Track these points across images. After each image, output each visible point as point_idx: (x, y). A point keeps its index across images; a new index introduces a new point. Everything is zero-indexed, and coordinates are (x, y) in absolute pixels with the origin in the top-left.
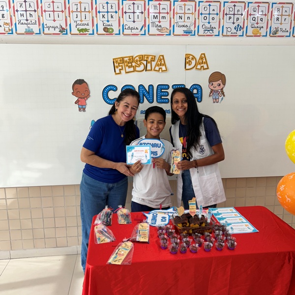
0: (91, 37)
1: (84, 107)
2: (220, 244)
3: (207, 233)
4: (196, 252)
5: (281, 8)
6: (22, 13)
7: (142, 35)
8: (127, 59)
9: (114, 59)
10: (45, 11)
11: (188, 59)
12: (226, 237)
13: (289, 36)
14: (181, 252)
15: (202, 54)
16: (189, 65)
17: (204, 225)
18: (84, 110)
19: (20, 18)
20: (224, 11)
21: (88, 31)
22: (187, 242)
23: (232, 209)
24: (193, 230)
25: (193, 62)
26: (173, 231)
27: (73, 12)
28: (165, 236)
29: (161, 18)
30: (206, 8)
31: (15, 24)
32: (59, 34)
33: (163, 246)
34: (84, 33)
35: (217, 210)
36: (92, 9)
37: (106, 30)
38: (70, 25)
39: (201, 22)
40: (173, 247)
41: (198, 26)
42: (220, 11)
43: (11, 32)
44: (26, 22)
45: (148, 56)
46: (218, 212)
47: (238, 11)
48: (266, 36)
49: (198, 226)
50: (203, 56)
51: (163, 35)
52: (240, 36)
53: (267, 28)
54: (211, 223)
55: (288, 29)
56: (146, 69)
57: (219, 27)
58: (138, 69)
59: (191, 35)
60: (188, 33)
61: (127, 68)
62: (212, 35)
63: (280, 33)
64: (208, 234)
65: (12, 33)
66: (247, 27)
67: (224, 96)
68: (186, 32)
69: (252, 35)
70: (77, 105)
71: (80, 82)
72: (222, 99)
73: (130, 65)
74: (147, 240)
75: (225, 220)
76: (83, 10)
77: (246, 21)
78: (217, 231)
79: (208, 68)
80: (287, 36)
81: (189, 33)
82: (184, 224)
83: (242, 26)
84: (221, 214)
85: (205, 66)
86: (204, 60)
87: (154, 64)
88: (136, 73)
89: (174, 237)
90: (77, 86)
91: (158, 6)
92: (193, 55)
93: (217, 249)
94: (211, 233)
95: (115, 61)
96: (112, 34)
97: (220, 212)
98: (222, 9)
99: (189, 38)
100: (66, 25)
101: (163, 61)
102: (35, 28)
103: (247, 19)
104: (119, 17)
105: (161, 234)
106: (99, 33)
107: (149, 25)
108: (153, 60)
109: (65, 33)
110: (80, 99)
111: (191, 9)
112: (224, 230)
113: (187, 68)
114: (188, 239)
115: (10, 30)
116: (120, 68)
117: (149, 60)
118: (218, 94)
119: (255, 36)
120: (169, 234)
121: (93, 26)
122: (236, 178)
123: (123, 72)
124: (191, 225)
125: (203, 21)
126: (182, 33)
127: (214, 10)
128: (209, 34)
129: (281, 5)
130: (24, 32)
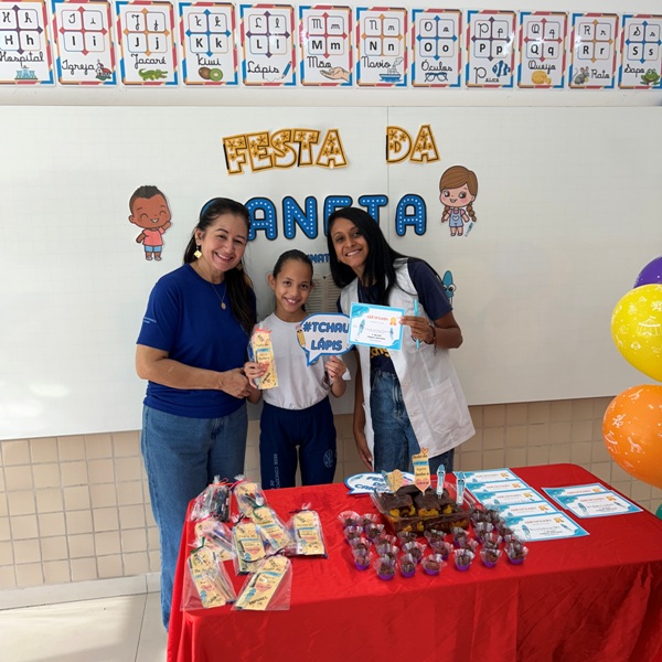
0: (172, 90)
1: (157, 249)
2: (492, 553)
3: (457, 530)
4: (437, 574)
5: (592, 26)
6: (8, 34)
7: (287, 84)
8: (255, 138)
9: (224, 140)
10: (63, 31)
11: (392, 138)
12: (503, 536)
13: (612, 87)
14: (403, 576)
15: (423, 127)
16: (396, 151)
17: (449, 510)
18: (158, 256)
19: (4, 47)
20: (468, 30)
21: (164, 77)
22: (415, 552)
23: (506, 472)
24: (425, 523)
25: (405, 145)
26: (380, 527)
27: (127, 32)
28: (363, 540)
29: (329, 46)
30: (429, 25)
32: (97, 83)
33: (361, 563)
34: (155, 80)
35: (472, 477)
36: (173, 26)
37: (206, 73)
38: (122, 62)
39: (419, 55)
40: (383, 565)
41: (413, 66)
42: (460, 32)
44: (19, 56)
45: (303, 132)
46: (474, 480)
47: (500, 31)
48: (562, 86)
49: (436, 513)
50: (426, 132)
51: (335, 84)
52: (505, 86)
53: (564, 69)
54: (465, 506)
55: (609, 72)
56: (298, 161)
57: (460, 67)
58: (279, 161)
59: (398, 85)
60: (390, 80)
61: (256, 159)
62: (444, 86)
63: (591, 81)
64: (461, 530)
66: (520, 67)
67: (474, 220)
68: (387, 79)
69: (533, 84)
70: (141, 246)
71: (147, 192)
72: (470, 227)
73: (262, 152)
74: (320, 550)
75: (493, 498)
76: (151, 28)
77: (517, 53)
78: (481, 524)
79: (437, 159)
80: (606, 87)
81: (393, 79)
82: (405, 511)
83: (509, 66)
84: (482, 484)
85: (432, 155)
86: (429, 141)
87: (316, 149)
88: (275, 171)
89: (385, 541)
90: (140, 201)
91: (323, 19)
92: (404, 128)
93: (483, 564)
94: (466, 528)
95: (227, 143)
96: (220, 83)
97: (479, 480)
98: (465, 26)
99: (393, 92)
100: (113, 64)
101: (336, 142)
102: (41, 70)
103: (520, 50)
104: (235, 46)
105: (352, 536)
106: (189, 80)
107: (302, 64)
108: (315, 140)
109: (111, 80)
110: (147, 232)
111: (396, 27)
112: (495, 521)
113: (391, 158)
114: (416, 544)
116: (241, 159)
117: (306, 141)
118: (460, 216)
119: (537, 87)
120: (371, 535)
121: (175, 64)
122: (506, 404)
123: (247, 168)
124: (421, 512)
125: (424, 52)
126: (378, 80)
127: (446, 29)
128: (436, 81)
129: (592, 19)
130: (13, 80)
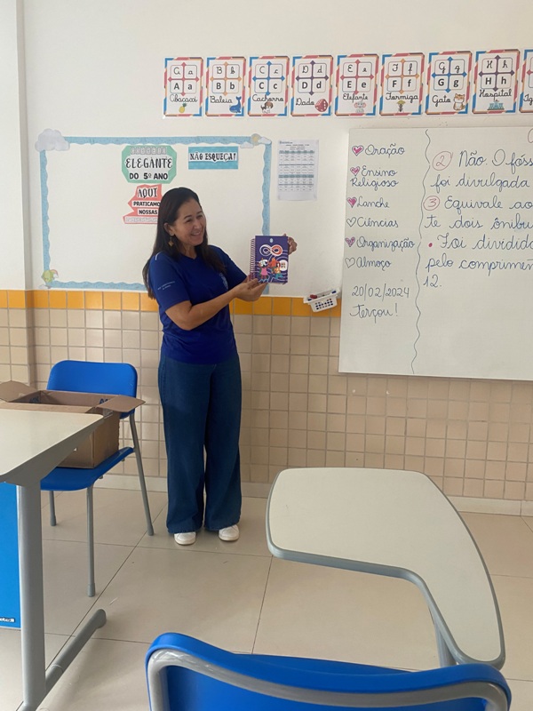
6: (488, 77)
10: (529, 72)
19: (484, 86)
31: (475, 96)
43: (464, 110)
44: (493, 92)
65: (466, 112)
102: (507, 103)
115: (463, 107)
130: (486, 110)
